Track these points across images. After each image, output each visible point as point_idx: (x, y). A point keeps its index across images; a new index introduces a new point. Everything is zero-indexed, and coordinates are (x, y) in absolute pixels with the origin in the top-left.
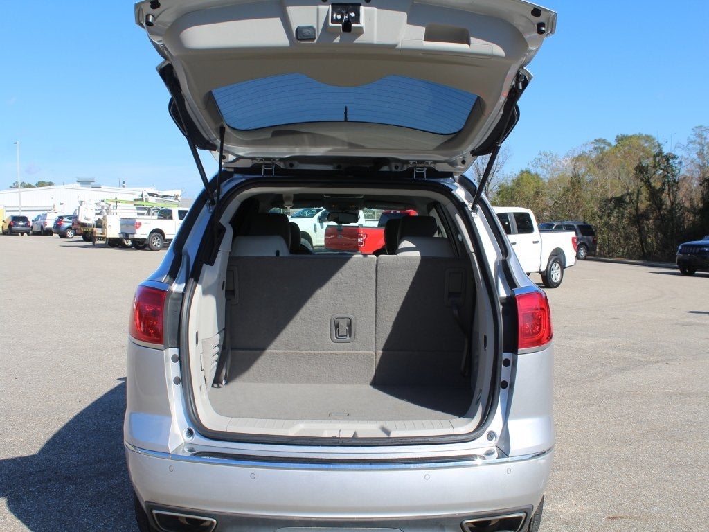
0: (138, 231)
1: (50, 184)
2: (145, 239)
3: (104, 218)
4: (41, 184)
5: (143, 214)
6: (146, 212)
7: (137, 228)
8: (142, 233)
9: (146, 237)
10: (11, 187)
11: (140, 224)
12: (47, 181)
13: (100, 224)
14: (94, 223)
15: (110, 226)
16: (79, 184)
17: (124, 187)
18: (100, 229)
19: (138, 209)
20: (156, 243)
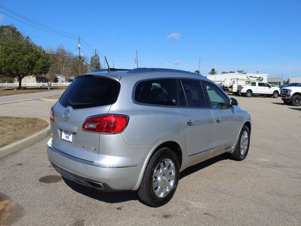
0: (242, 90)
1: (234, 72)
2: (244, 93)
3: (233, 85)
4: (231, 72)
5: (247, 84)
6: (248, 83)
7: (242, 89)
8: (244, 91)
9: (245, 92)
10: (221, 74)
11: (243, 87)
12: (233, 71)
13: (231, 87)
14: (229, 86)
15: (234, 88)
16: (238, 72)
17: (257, 73)
18: (231, 89)
19: (246, 82)
20: (249, 94)
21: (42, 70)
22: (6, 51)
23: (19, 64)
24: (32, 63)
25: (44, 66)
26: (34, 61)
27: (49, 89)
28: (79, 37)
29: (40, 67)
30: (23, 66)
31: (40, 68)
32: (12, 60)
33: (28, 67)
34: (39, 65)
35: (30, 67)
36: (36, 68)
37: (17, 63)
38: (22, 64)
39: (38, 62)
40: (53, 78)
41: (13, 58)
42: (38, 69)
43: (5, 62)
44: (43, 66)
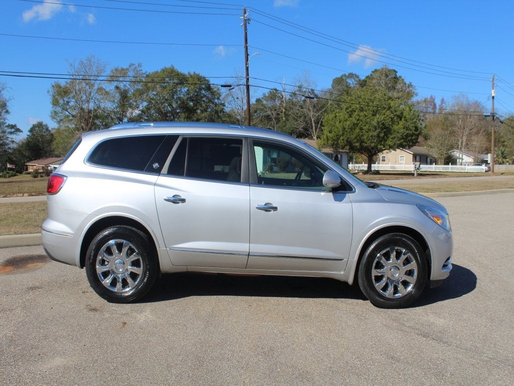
21: (402, 140)
22: (348, 111)
23: (364, 131)
24: (385, 128)
25: (408, 133)
26: (390, 125)
27: (415, 175)
28: (494, 77)
29: (399, 135)
30: (370, 134)
31: (400, 137)
32: (354, 124)
33: (378, 136)
34: (398, 132)
35: (382, 135)
36: (393, 136)
37: (361, 129)
38: (369, 130)
39: (395, 127)
40: (442, 157)
41: (355, 122)
42: (396, 139)
43: (344, 128)
44: (405, 134)
